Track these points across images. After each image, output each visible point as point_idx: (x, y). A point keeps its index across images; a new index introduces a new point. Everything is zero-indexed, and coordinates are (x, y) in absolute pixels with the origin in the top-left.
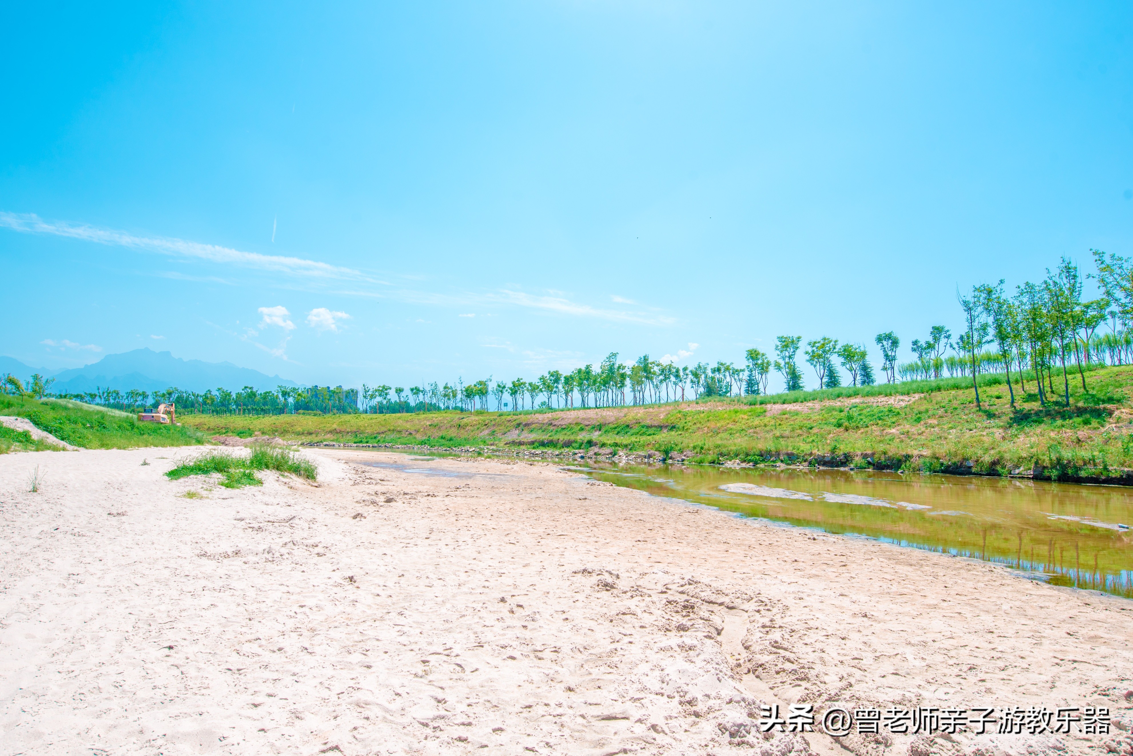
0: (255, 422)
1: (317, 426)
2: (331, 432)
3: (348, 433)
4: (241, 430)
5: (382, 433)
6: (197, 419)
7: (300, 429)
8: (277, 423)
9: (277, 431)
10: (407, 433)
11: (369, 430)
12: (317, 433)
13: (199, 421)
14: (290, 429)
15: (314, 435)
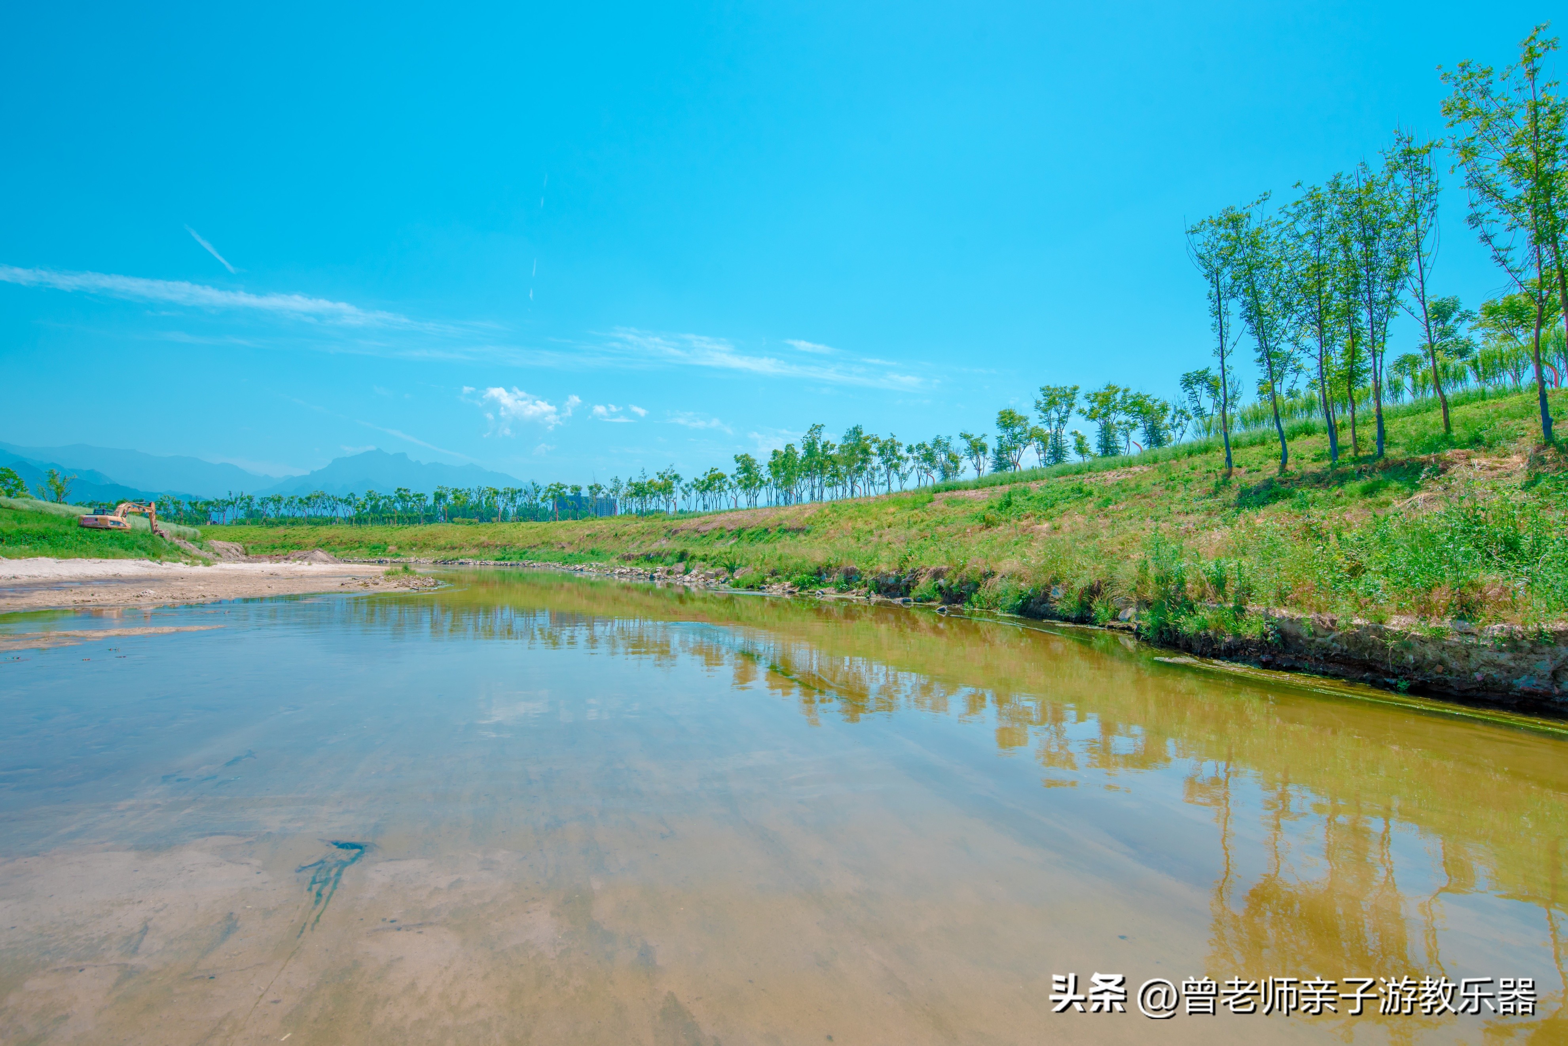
0: (395, 534)
1: (464, 538)
2: (477, 546)
3: (497, 547)
4: (376, 544)
5: (534, 546)
6: (332, 530)
7: (442, 542)
8: (420, 535)
9: (415, 545)
10: (560, 546)
11: (520, 544)
12: (462, 547)
13: (333, 534)
14: (431, 543)
15: (457, 550)
